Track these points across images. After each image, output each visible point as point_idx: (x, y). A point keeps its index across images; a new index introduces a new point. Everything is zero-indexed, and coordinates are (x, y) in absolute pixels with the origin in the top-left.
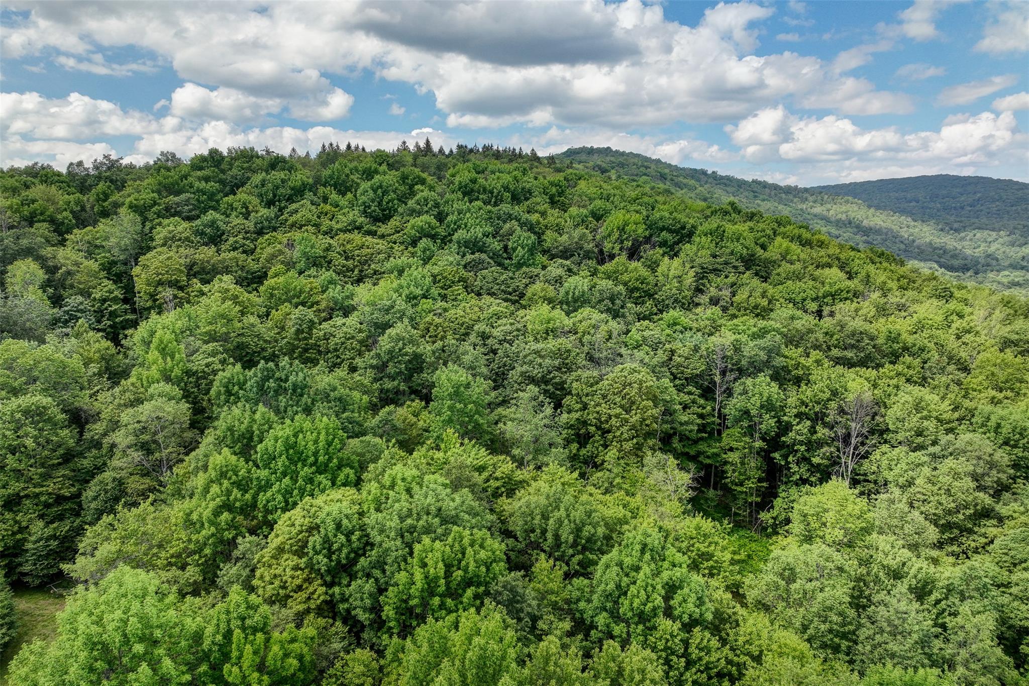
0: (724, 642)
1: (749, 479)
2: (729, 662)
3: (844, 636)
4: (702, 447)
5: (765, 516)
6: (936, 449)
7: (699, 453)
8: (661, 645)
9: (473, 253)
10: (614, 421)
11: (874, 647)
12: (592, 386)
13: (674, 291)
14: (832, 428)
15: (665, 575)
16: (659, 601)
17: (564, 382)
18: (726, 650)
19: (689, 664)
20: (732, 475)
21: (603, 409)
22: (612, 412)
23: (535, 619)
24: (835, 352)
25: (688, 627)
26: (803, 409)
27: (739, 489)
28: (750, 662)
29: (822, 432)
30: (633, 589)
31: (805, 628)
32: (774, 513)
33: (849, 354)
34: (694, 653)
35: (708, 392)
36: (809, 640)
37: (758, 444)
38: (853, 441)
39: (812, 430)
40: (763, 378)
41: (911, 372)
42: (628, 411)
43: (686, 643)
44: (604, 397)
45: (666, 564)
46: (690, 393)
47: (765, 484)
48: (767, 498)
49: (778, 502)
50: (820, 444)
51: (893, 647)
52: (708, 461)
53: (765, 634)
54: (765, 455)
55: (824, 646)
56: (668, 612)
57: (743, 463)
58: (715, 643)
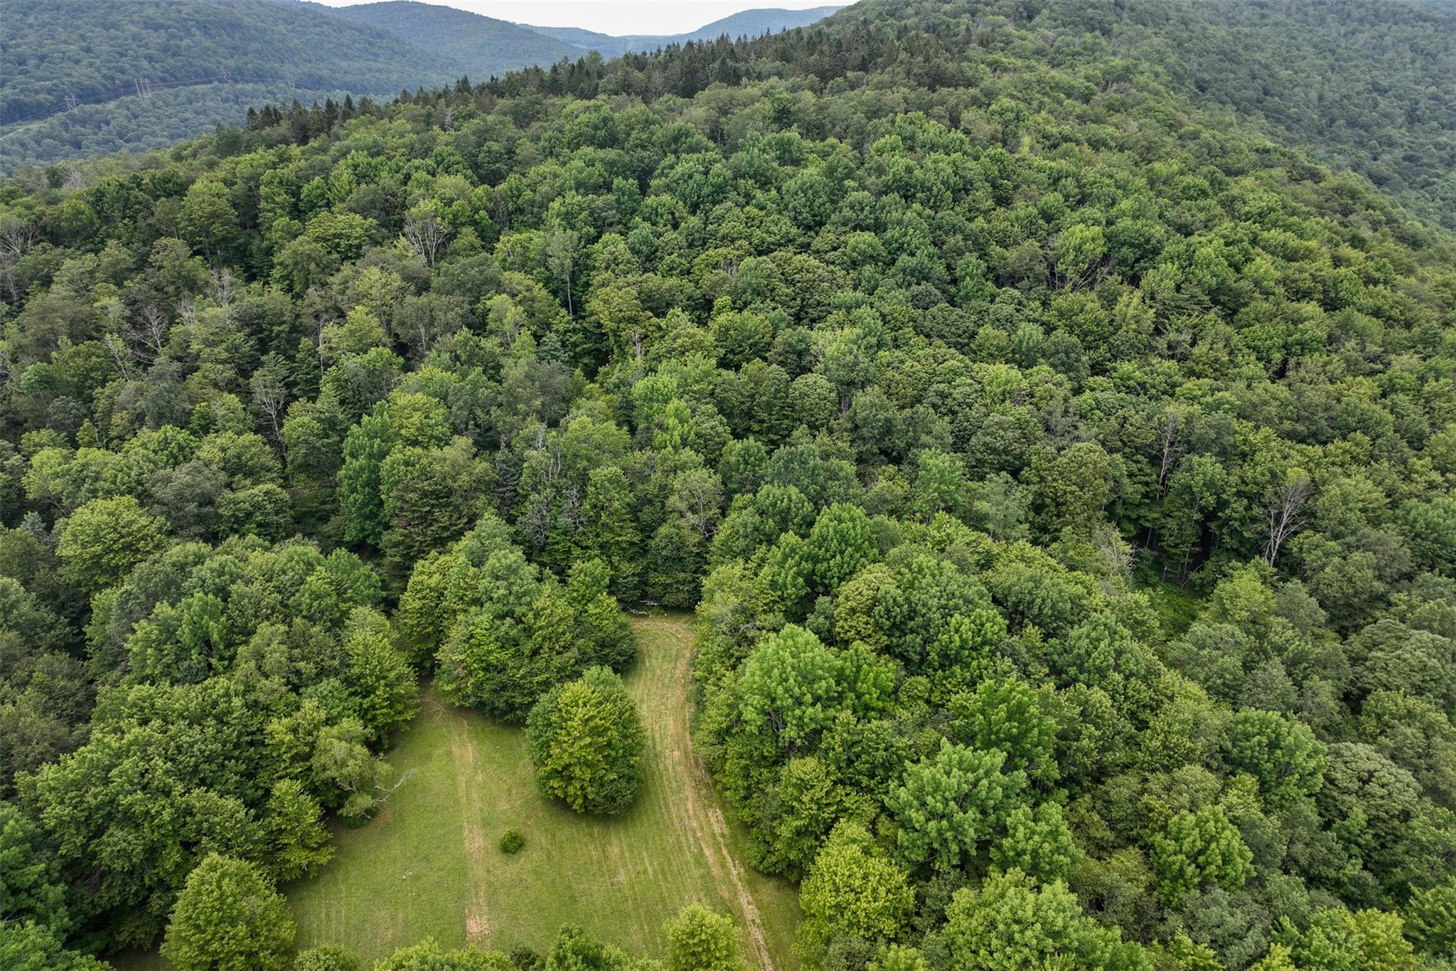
0: (1149, 687)
1: (1183, 543)
2: (1151, 699)
3: (1232, 688)
4: (1143, 512)
5: (1194, 576)
6: (1351, 539)
7: (1139, 518)
8: (1110, 688)
9: (919, 284)
10: (1069, 496)
11: (1251, 696)
12: (1049, 461)
13: (1131, 334)
14: (1265, 507)
15: (1117, 644)
16: (1112, 661)
17: (1022, 453)
18: (1151, 692)
19: (1127, 698)
20: (1168, 540)
21: (1060, 484)
22: (1069, 489)
23: (1026, 665)
24: (1287, 425)
25: (1127, 678)
26: (1243, 488)
27: (1174, 551)
28: (1165, 700)
29: (1257, 511)
30: (1095, 654)
31: (1207, 680)
32: (1202, 574)
33: (1300, 428)
34: (1130, 693)
35: (1155, 460)
36: (1208, 689)
37: (1197, 516)
38: (1285, 520)
39: (1249, 508)
40: (1208, 459)
41: (1358, 450)
42: (1082, 489)
43: (1125, 687)
44: (1061, 473)
45: (1117, 637)
46: (1137, 462)
47: (1197, 549)
48: (1198, 561)
49: (1209, 565)
50: (1254, 520)
51: (1262, 696)
52: (1148, 525)
53: (1177, 684)
54: (1203, 525)
55: (1218, 693)
56: (1117, 668)
57: (1180, 529)
58: (1143, 687)
